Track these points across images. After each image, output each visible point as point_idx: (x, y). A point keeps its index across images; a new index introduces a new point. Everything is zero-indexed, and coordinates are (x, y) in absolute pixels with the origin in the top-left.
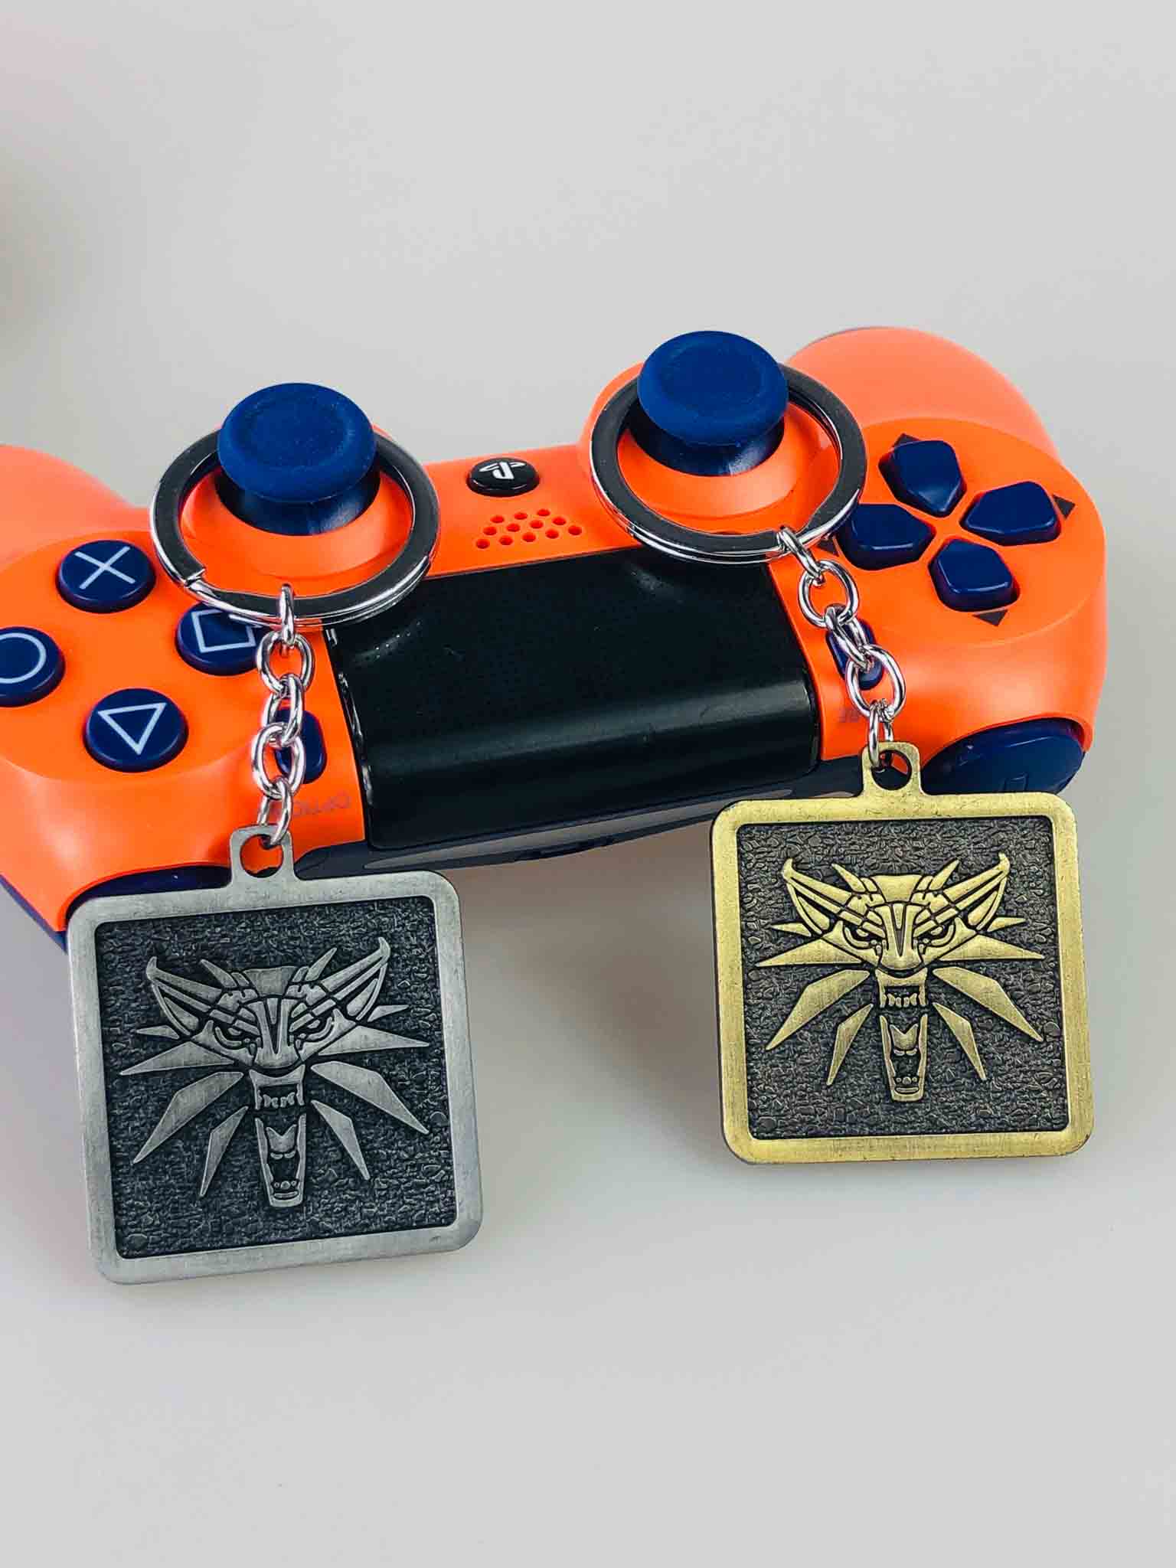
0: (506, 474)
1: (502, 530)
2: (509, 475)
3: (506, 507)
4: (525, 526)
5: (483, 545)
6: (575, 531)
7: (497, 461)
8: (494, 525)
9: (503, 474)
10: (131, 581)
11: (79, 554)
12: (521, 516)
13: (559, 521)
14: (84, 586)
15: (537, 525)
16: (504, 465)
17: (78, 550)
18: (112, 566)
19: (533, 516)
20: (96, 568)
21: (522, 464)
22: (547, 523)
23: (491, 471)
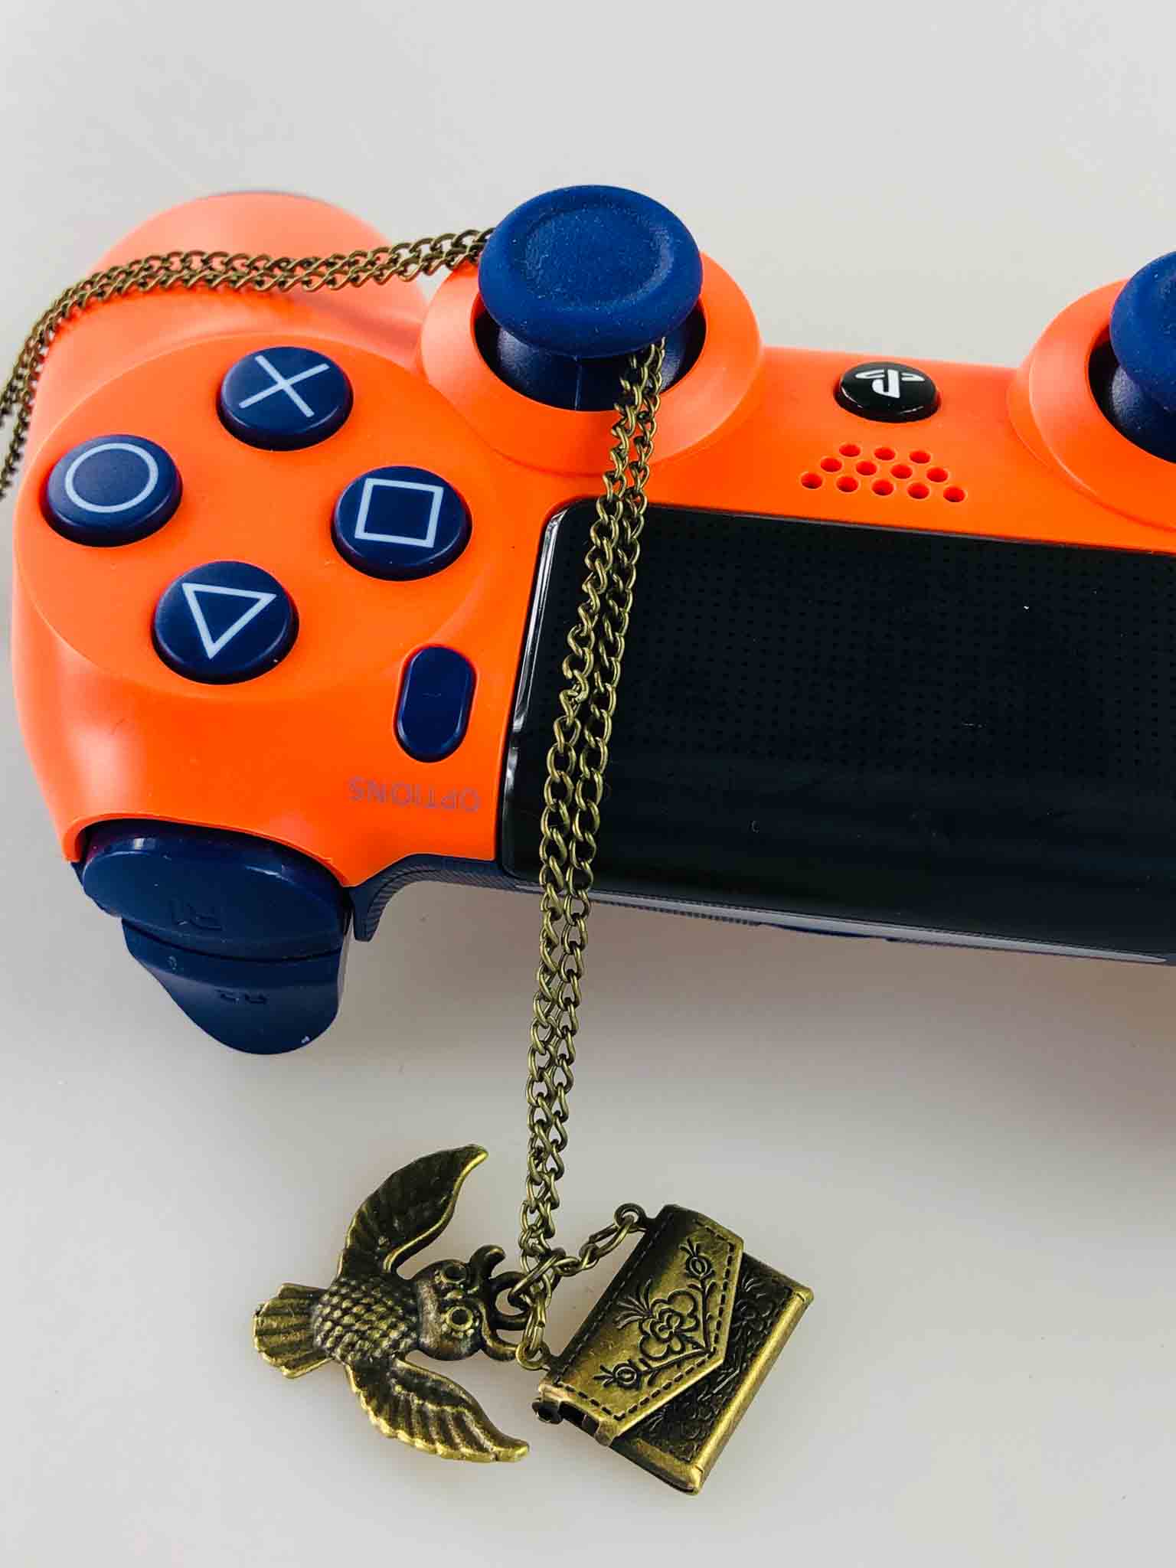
0: (890, 389)
1: (849, 466)
2: (894, 392)
3: (870, 435)
4: (884, 470)
5: (812, 482)
6: (954, 495)
7: (887, 366)
8: (842, 459)
9: (886, 388)
10: (308, 412)
11: (261, 360)
12: (885, 454)
13: (937, 476)
14: (244, 404)
15: (902, 472)
16: (893, 376)
17: (262, 353)
18: (294, 386)
19: (901, 457)
20: (273, 382)
21: (922, 379)
22: (919, 473)
23: (872, 380)
